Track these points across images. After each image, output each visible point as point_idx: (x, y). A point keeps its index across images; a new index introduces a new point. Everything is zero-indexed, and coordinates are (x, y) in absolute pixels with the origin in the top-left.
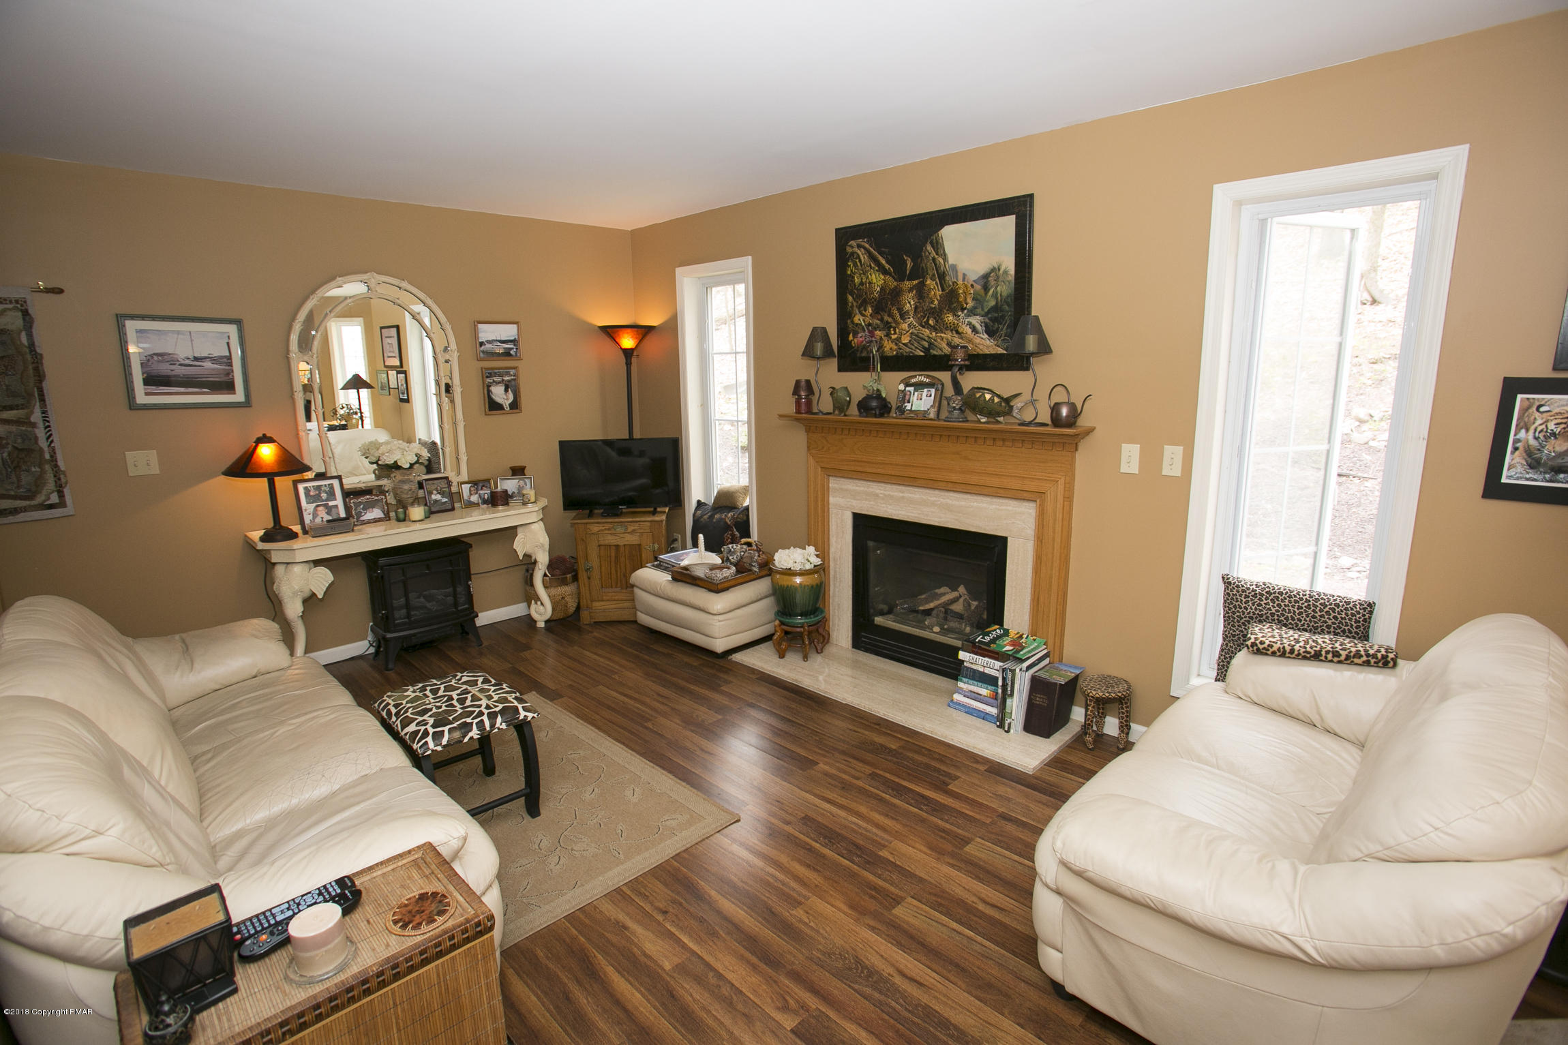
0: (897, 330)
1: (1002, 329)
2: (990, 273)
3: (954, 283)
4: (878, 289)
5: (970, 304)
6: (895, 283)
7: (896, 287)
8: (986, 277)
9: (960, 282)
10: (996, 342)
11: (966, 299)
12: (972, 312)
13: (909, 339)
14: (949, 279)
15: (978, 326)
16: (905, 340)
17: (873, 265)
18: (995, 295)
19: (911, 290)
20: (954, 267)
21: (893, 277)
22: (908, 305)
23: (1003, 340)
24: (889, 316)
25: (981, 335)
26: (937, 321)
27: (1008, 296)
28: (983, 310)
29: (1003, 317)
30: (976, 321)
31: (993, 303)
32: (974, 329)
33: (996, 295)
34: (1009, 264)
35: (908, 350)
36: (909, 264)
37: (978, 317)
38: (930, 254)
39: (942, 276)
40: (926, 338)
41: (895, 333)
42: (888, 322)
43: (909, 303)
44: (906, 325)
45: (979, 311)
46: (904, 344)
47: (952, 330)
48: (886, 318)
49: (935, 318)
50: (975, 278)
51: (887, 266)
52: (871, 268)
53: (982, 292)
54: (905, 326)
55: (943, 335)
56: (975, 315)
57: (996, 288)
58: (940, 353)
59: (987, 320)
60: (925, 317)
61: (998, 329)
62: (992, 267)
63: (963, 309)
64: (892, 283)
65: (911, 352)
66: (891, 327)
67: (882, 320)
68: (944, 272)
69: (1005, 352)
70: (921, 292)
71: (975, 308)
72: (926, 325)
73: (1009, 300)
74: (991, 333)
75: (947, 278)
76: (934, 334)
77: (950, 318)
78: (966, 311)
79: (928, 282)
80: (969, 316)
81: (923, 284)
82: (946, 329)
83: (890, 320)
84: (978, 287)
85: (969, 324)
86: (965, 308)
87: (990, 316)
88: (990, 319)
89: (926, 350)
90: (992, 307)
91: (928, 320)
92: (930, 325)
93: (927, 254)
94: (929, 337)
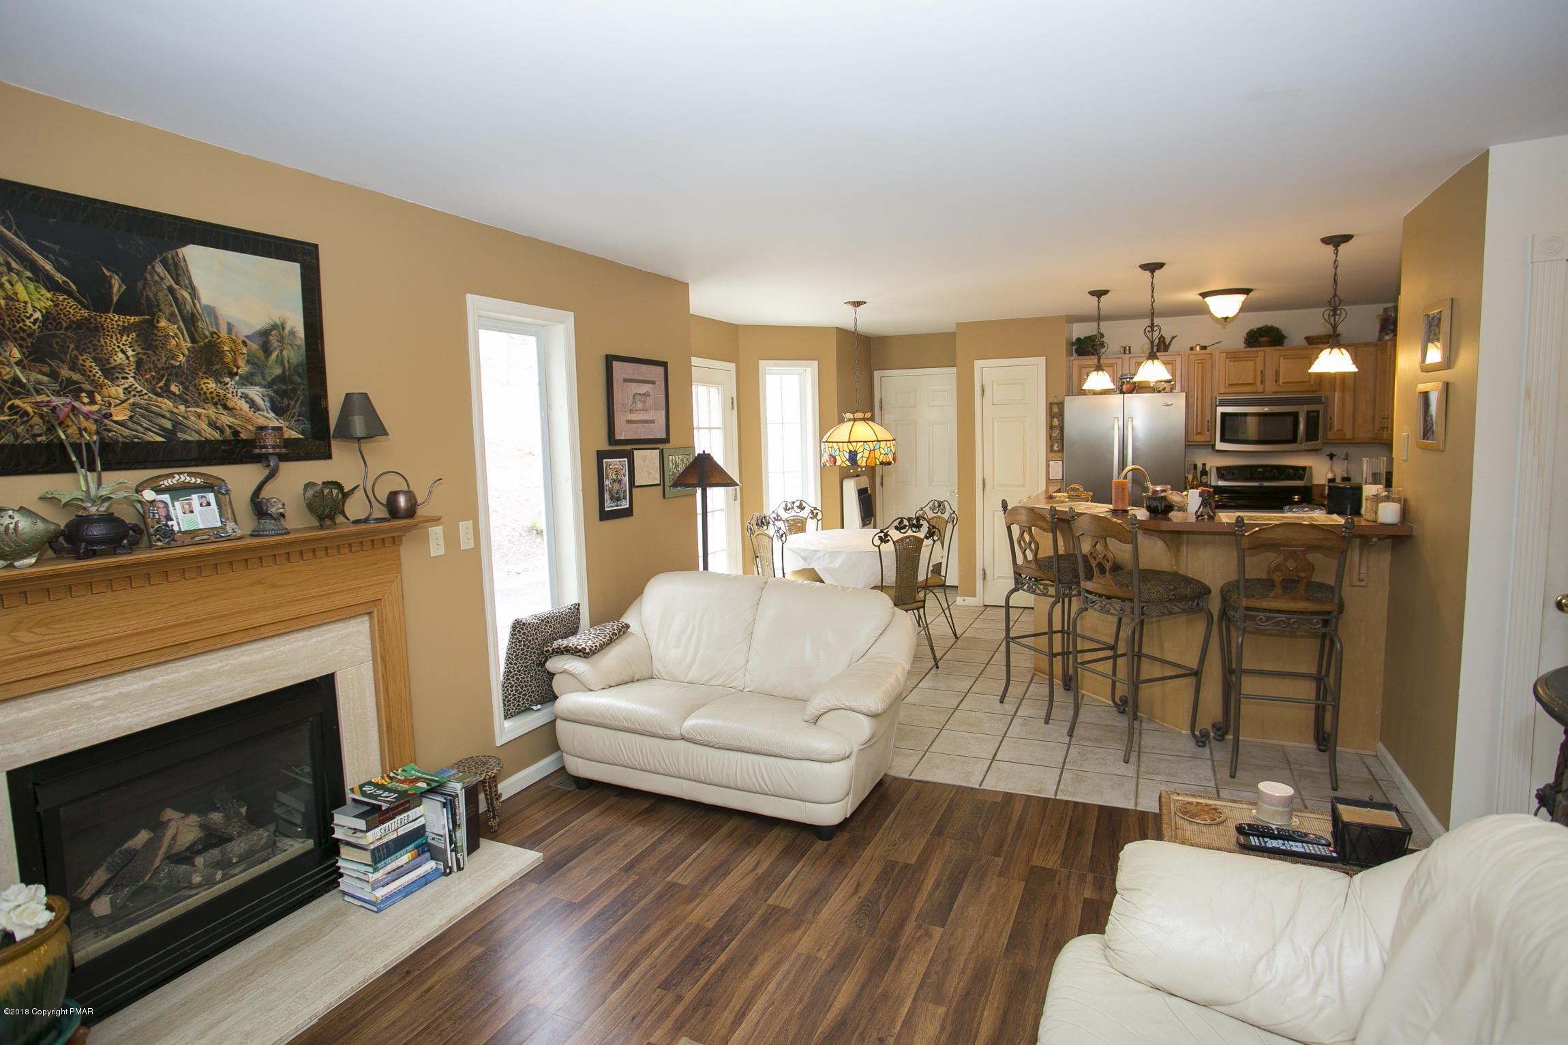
0: (98, 398)
1: (294, 407)
2: (271, 331)
3: (213, 333)
4: (38, 315)
5: (244, 368)
6: (85, 313)
7: (86, 319)
8: (265, 334)
9: (224, 334)
10: (287, 423)
11: (235, 361)
12: (248, 380)
13: (129, 413)
14: (205, 326)
15: (259, 401)
16: (121, 415)
17: (14, 265)
18: (280, 361)
19: (125, 330)
20: (211, 311)
21: (76, 299)
22: (120, 355)
23: (298, 420)
24: (72, 369)
25: (265, 413)
26: (186, 388)
27: (298, 365)
28: (264, 378)
29: (294, 390)
30: (255, 393)
31: (278, 371)
32: (253, 404)
33: (282, 361)
34: (296, 322)
35: (127, 432)
36: (117, 285)
37: (257, 388)
38: (162, 279)
39: (191, 321)
40: (168, 415)
41: (93, 402)
42: (70, 381)
43: (123, 352)
44: (120, 390)
45: (258, 379)
46: (116, 422)
47: (215, 404)
48: (65, 372)
49: (182, 384)
50: (249, 333)
51: (60, 278)
52: (10, 269)
53: (261, 354)
54: (117, 391)
55: (199, 410)
56: (252, 384)
57: (281, 351)
58: (195, 437)
59: (271, 393)
60: (160, 380)
61: (289, 404)
62: (272, 323)
63: (232, 375)
64: (76, 311)
65: (136, 437)
66: (82, 390)
67: (54, 375)
68: (193, 315)
69: (301, 436)
70: (148, 337)
71: (252, 375)
72: (166, 392)
73: (301, 370)
74: (278, 411)
75: (200, 324)
76: (182, 408)
77: (211, 385)
78: (237, 378)
79: (163, 323)
80: (243, 384)
81: (151, 325)
82: (206, 401)
83: (76, 377)
84: (254, 347)
85: (245, 396)
86: (236, 374)
87: (275, 387)
88: (276, 392)
89: (170, 434)
90: (278, 376)
91: (167, 385)
92: (174, 394)
93: (156, 278)
94: (172, 412)
